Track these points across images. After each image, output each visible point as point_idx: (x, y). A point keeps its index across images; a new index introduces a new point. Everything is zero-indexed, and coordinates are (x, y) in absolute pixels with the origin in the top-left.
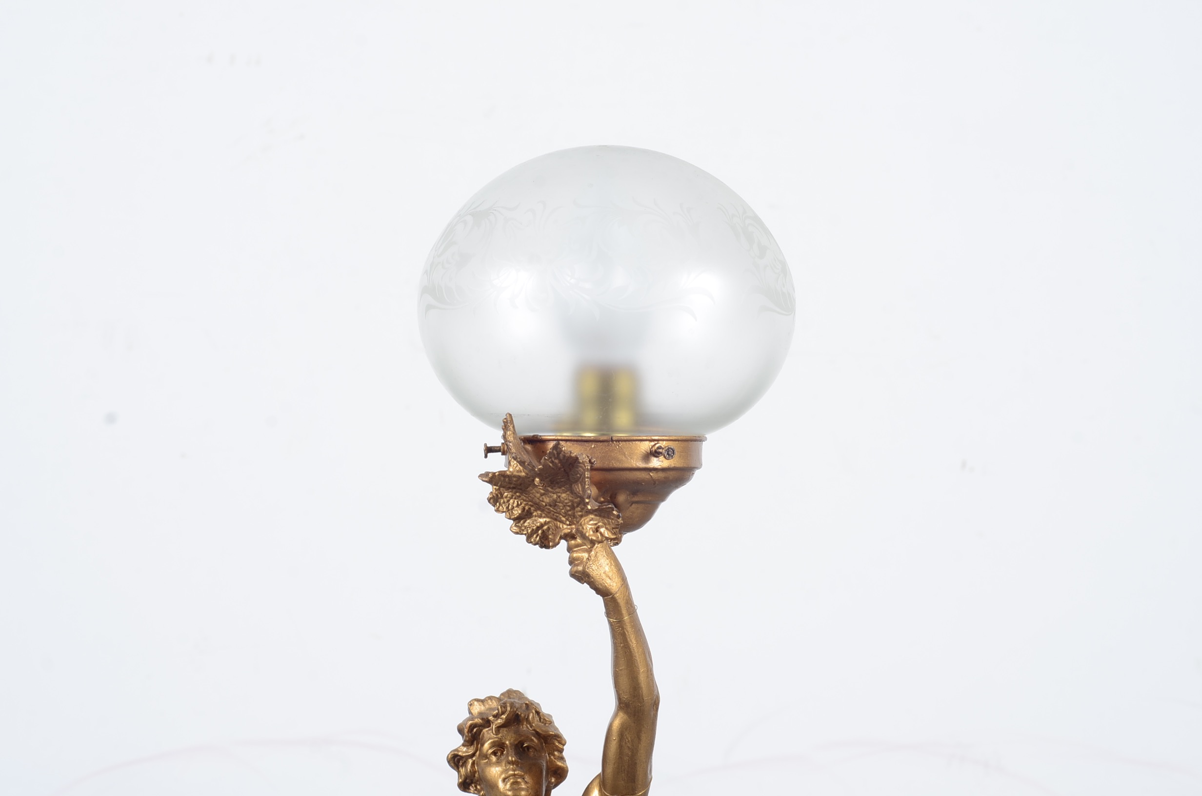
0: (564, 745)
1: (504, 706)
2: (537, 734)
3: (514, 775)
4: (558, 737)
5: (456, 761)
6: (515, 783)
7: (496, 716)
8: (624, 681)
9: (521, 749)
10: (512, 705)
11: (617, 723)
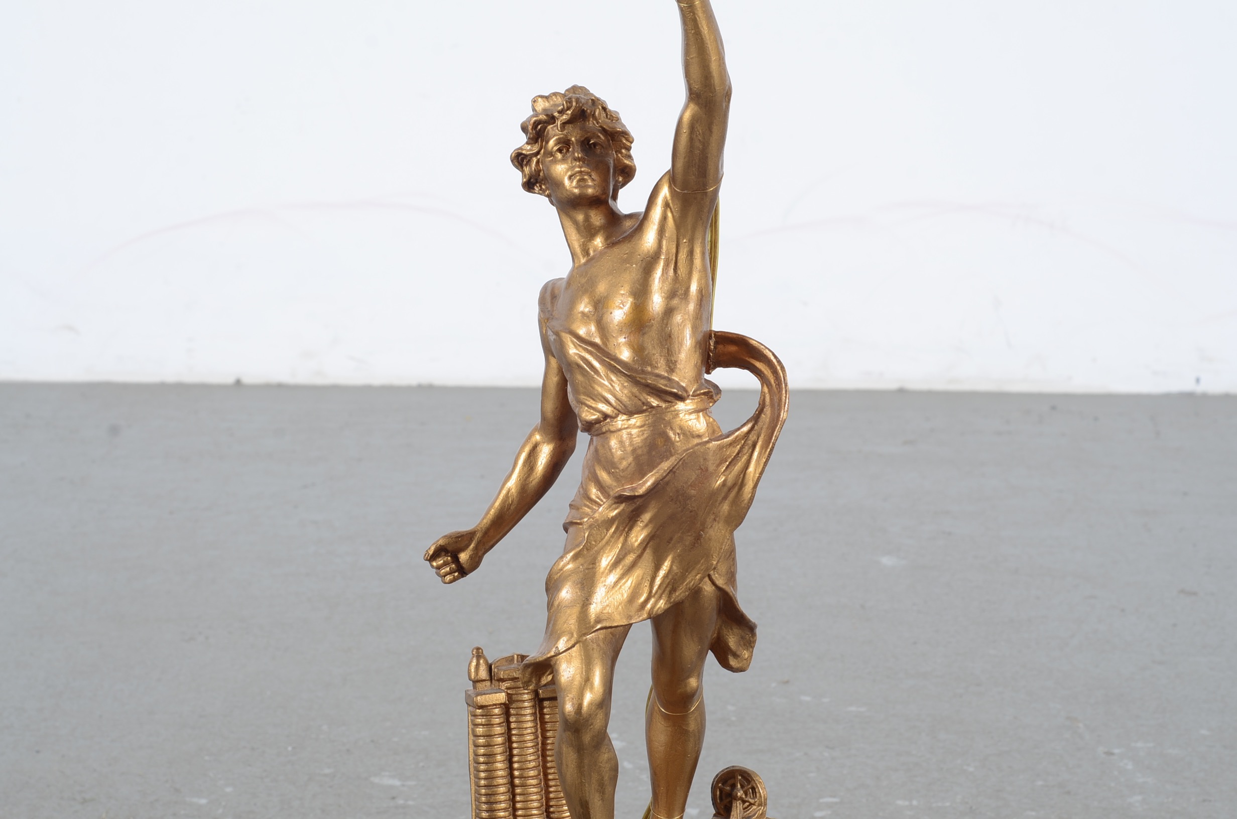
0: (631, 143)
1: (569, 101)
2: (604, 131)
3: (581, 172)
4: (625, 134)
5: (520, 160)
6: (582, 180)
7: (561, 112)
8: (695, 70)
9: (587, 146)
10: (577, 100)
11: (687, 115)
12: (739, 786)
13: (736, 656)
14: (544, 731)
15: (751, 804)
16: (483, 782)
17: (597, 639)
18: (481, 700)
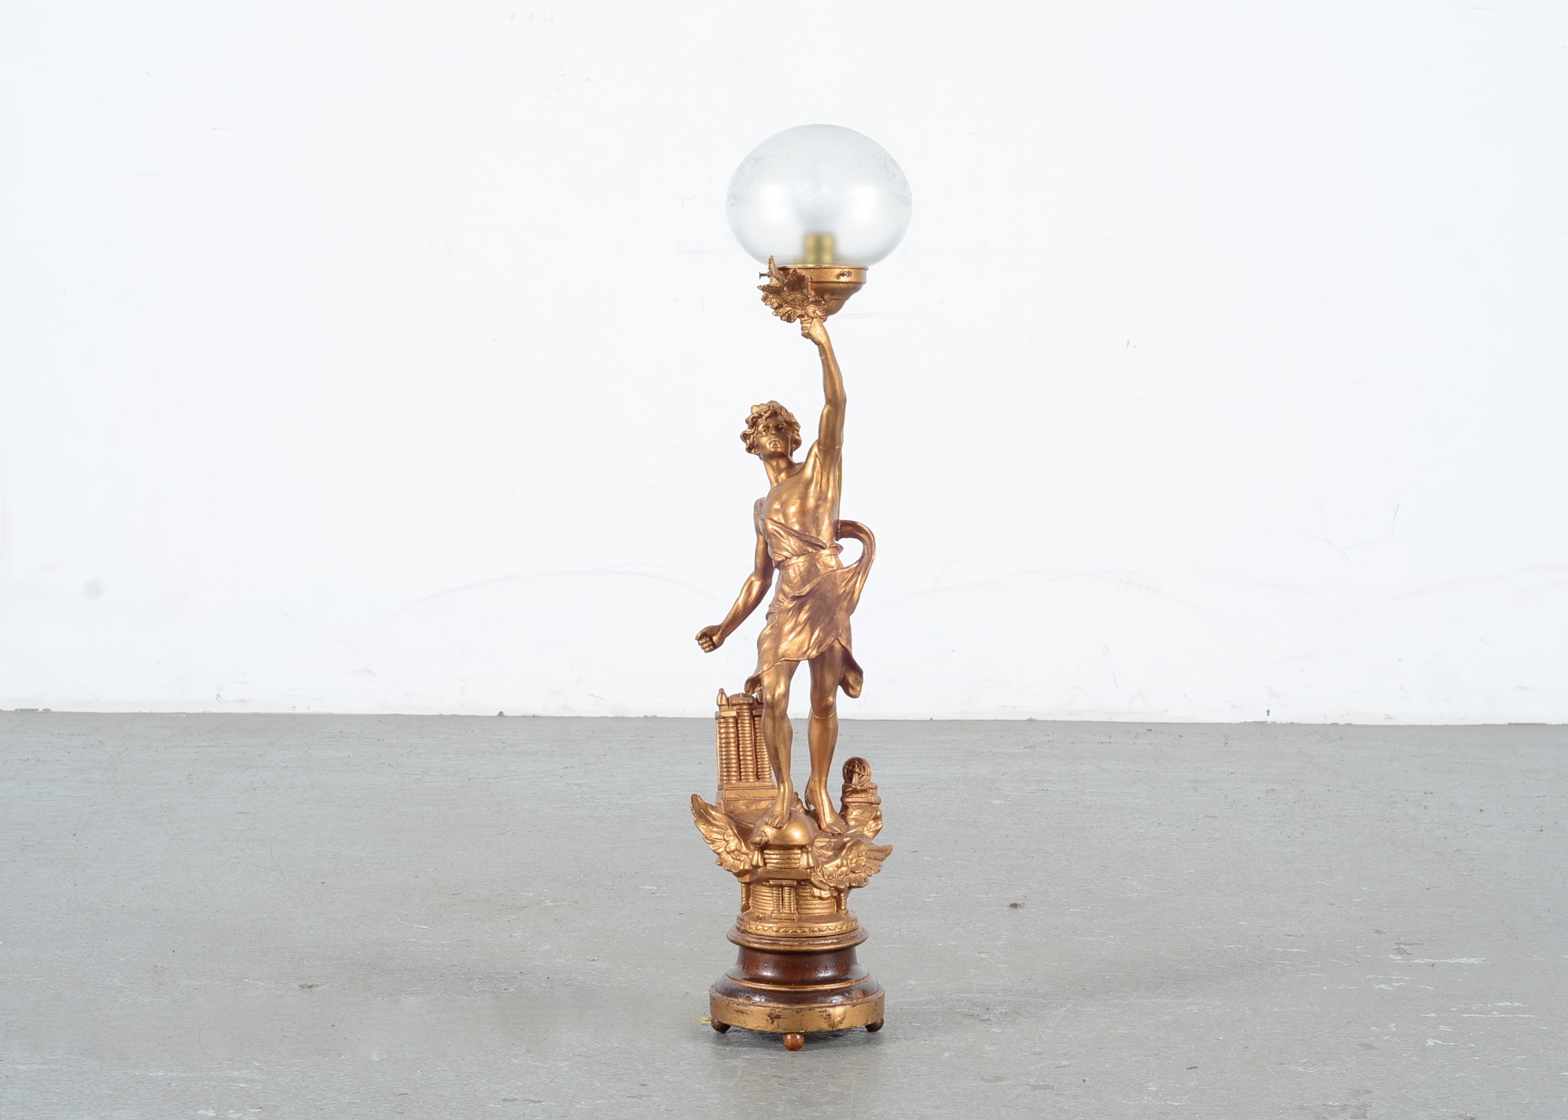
1: (769, 407)
2: (786, 422)
3: (775, 441)
5: (745, 437)
6: (775, 444)
7: (765, 412)
8: (829, 388)
9: (778, 429)
10: (773, 407)
12: (856, 766)
13: (853, 688)
14: (755, 733)
15: (863, 776)
16: (724, 757)
17: (782, 665)
18: (724, 714)
